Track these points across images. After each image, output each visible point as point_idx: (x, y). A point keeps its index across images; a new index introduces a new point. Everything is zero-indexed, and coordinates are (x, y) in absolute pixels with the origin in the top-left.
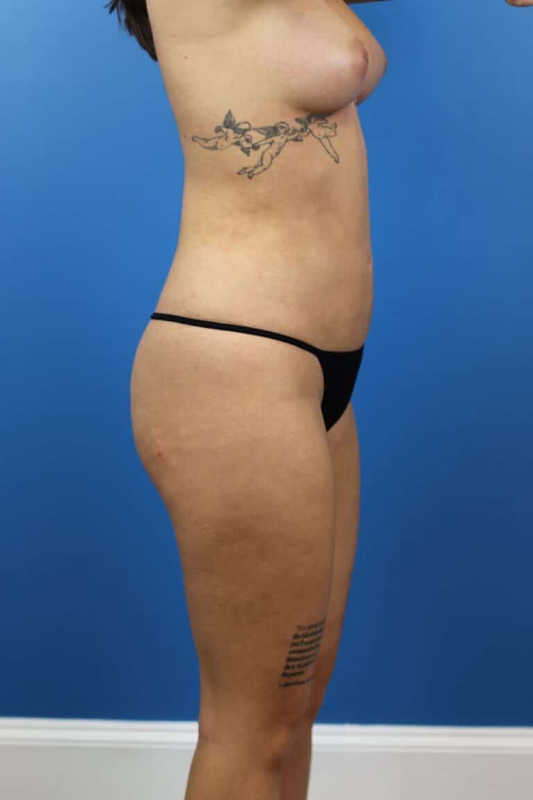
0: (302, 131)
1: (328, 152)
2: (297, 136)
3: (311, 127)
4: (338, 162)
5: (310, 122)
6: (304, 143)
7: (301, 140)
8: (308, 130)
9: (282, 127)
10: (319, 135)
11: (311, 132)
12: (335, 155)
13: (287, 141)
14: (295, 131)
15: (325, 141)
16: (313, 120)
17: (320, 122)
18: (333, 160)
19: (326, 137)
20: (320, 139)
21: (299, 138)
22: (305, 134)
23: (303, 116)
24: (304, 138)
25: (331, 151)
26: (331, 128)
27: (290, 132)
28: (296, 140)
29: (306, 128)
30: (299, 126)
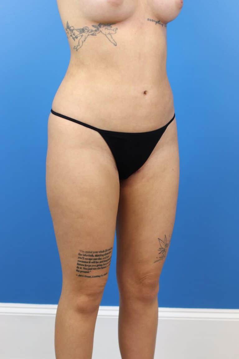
0: (96, 31)
1: (110, 41)
2: (93, 33)
3: (101, 29)
4: (116, 45)
5: (100, 27)
6: (97, 36)
7: (96, 35)
8: (99, 31)
9: (86, 29)
10: (106, 33)
11: (101, 31)
12: (114, 42)
13: (88, 35)
14: (92, 31)
15: (109, 36)
16: (102, 26)
17: (106, 27)
18: (113, 45)
19: (109, 34)
20: (106, 35)
21: (94, 34)
22: (98, 32)
23: (97, 24)
24: (97, 34)
25: (111, 40)
26: (113, 30)
27: (90, 31)
28: (93, 35)
29: (98, 29)
30: (94, 29)
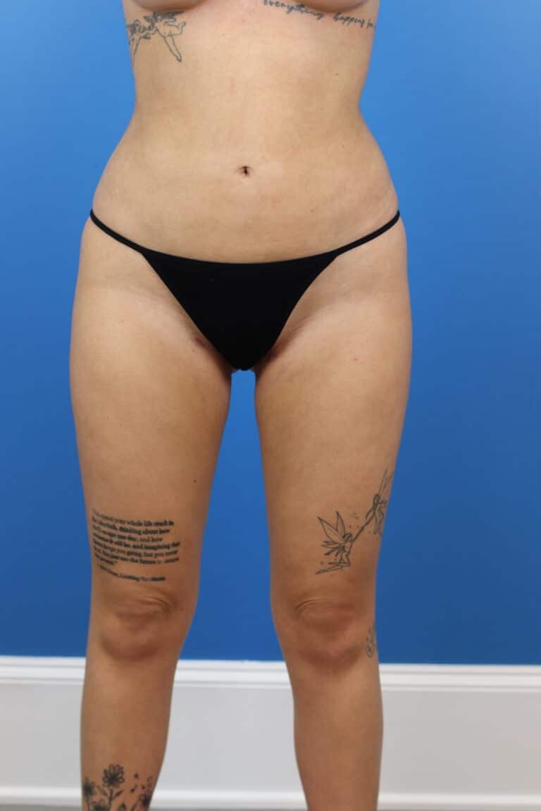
0: (150, 29)
1: (171, 50)
2: (146, 35)
3: (157, 25)
4: (180, 61)
5: (156, 20)
6: (151, 40)
7: (150, 38)
8: (155, 29)
9: (137, 25)
10: (165, 33)
11: (157, 30)
12: (177, 54)
13: (140, 38)
14: (145, 29)
15: (169, 39)
16: (159, 17)
17: (167, 20)
18: (175, 58)
19: (171, 35)
20: (164, 37)
21: (148, 36)
22: (151, 32)
23: (149, 14)
24: (151, 36)
25: (173, 49)
26: (178, 27)
27: (141, 30)
28: (145, 37)
29: (153, 25)
30: (147, 24)
